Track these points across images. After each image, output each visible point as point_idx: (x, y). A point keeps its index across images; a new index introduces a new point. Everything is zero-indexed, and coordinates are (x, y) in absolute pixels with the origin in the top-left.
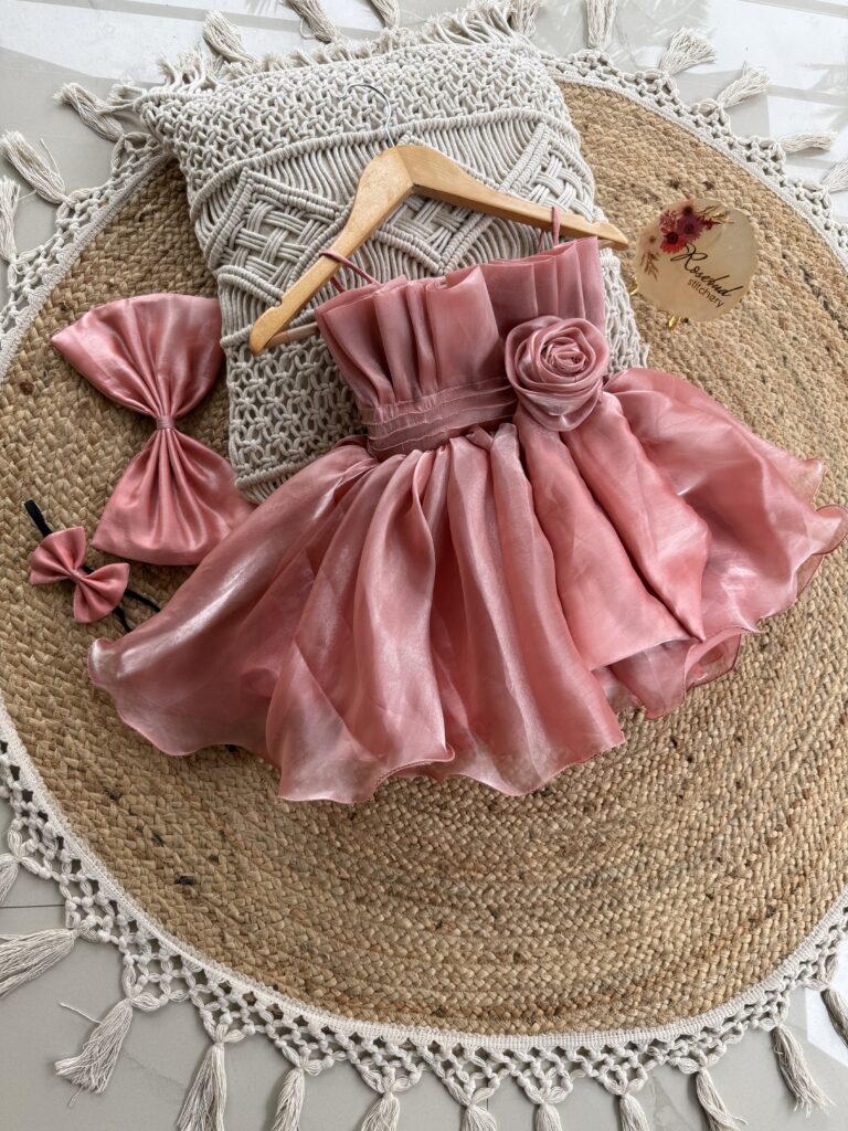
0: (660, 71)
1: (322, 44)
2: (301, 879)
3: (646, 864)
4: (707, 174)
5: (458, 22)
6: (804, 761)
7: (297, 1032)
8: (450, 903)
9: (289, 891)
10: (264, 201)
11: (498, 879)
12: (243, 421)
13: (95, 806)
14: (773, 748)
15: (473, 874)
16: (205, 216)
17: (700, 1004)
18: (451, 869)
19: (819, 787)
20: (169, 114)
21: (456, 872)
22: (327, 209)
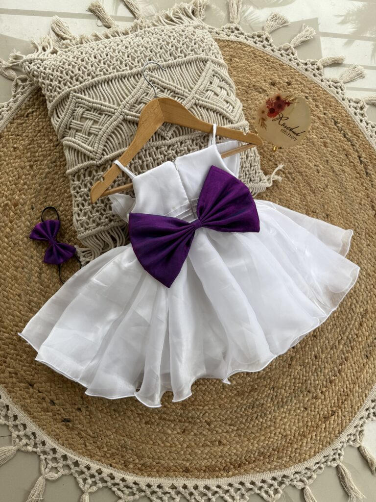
0: (263, 32)
1: (106, 29)
2: (119, 415)
3: (276, 396)
4: (287, 78)
5: (169, 15)
6: (345, 344)
7: (122, 484)
8: (188, 421)
9: (114, 421)
10: (81, 107)
11: (209, 408)
12: (79, 208)
13: (23, 389)
14: (330, 339)
15: (198, 407)
16: (55, 115)
17: (304, 457)
18: (188, 405)
19: (352, 355)
20: (36, 67)
21: (190, 407)
22: (111, 109)
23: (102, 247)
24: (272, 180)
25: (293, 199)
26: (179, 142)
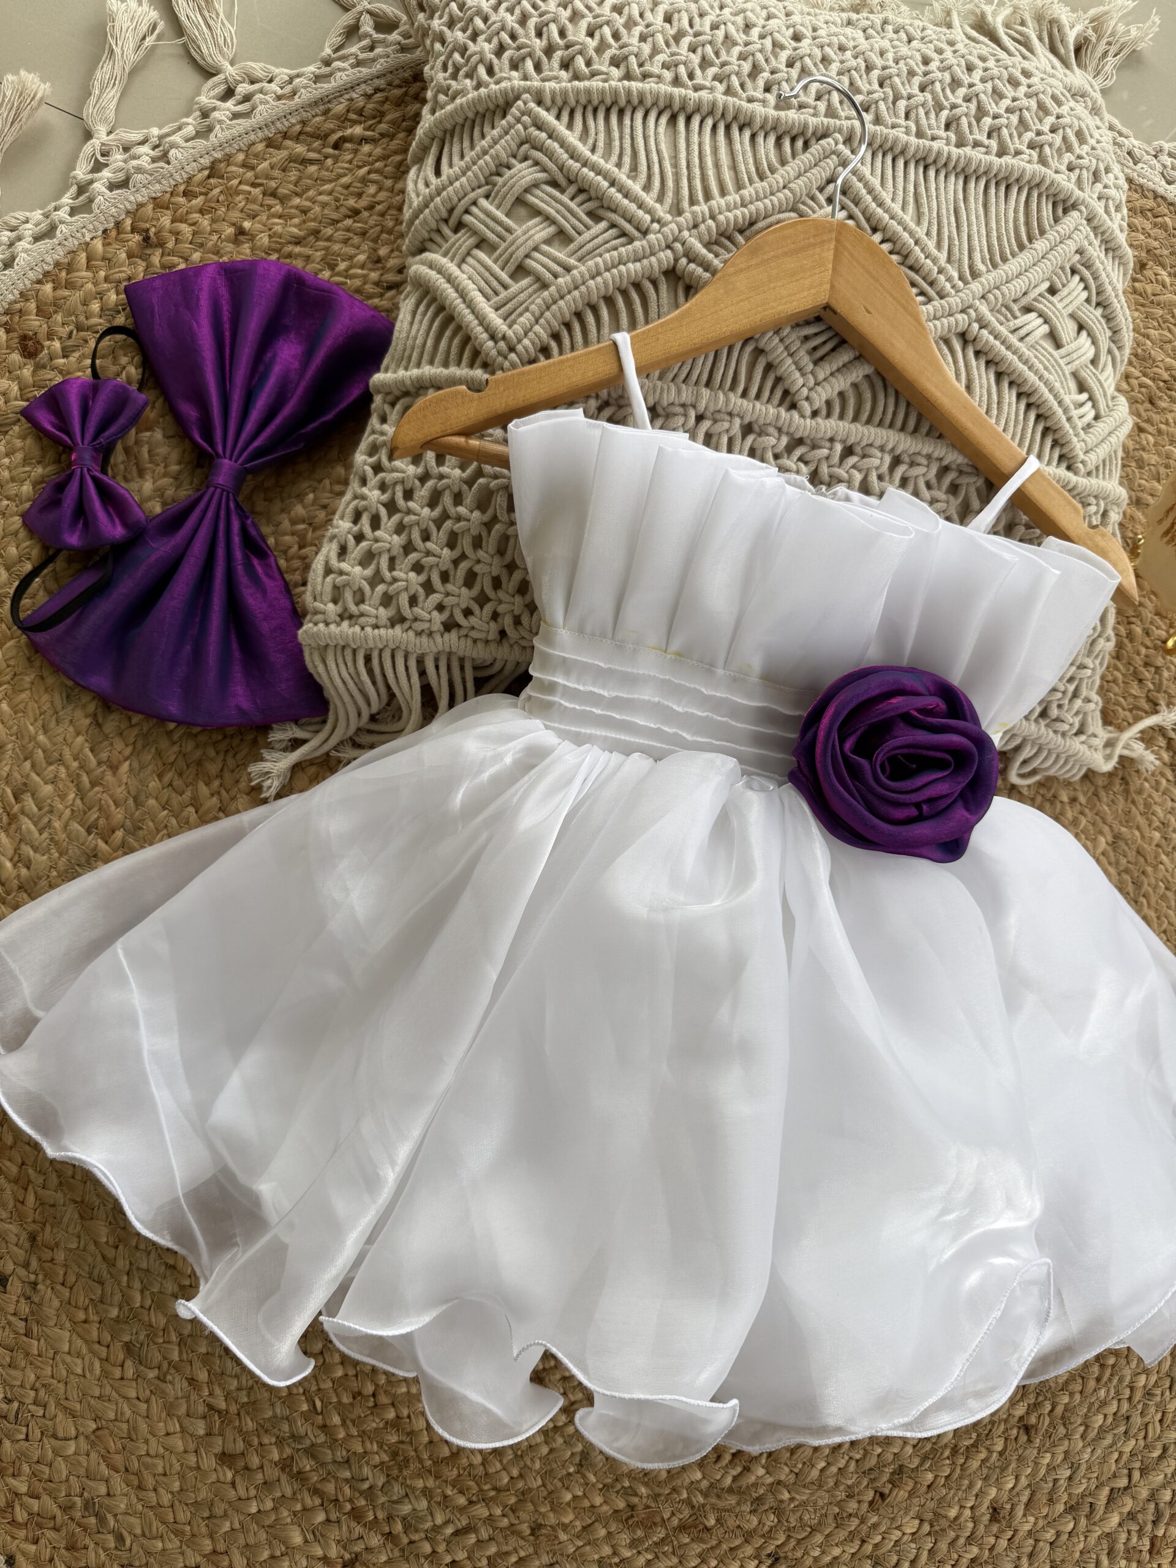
2: (138, 1377)
5: (990, 18)
8: (387, 1530)
9: (108, 1390)
10: (536, 163)
11: (490, 1519)
12: (356, 529)
15: (449, 1492)
16: (430, 161)
18: (414, 1466)
21: (420, 1476)
22: (640, 213)
23: (375, 708)
24: (1119, 751)
25: (1164, 857)
26: (843, 441)
